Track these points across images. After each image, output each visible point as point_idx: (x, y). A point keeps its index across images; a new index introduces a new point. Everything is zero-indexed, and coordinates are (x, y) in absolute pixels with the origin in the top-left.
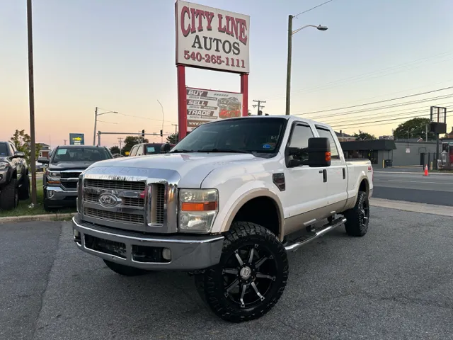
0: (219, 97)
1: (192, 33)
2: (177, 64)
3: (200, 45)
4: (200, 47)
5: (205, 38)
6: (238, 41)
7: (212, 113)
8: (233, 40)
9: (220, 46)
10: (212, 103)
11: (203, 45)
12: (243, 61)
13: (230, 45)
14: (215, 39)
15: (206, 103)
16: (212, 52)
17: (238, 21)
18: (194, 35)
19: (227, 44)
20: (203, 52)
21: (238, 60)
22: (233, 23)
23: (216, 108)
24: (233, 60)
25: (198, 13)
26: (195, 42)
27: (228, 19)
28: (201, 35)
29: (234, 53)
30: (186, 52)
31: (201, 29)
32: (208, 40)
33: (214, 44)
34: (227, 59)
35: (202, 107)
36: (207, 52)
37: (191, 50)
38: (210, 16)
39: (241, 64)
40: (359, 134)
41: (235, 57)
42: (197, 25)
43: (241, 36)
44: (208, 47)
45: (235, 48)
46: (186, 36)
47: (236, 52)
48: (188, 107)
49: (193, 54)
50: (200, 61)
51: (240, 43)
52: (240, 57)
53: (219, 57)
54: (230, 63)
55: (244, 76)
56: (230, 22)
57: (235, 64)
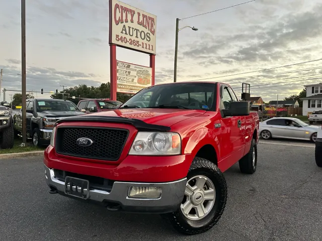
0: (138, 69)
1: (121, 23)
2: (111, 44)
3: (126, 32)
4: (126, 34)
5: (129, 28)
6: (149, 32)
7: (133, 79)
8: (146, 31)
9: (139, 34)
10: (133, 73)
11: (128, 32)
12: (152, 46)
13: (144, 33)
14: (135, 29)
15: (129, 72)
16: (134, 38)
17: (150, 18)
18: (123, 24)
19: (143, 34)
20: (128, 37)
21: (149, 45)
22: (146, 19)
23: (135, 77)
24: (146, 44)
25: (125, 10)
26: (123, 30)
28: (127, 25)
29: (147, 40)
30: (117, 36)
31: (127, 21)
32: (131, 29)
33: (135, 32)
34: (143, 43)
35: (127, 75)
36: (130, 37)
37: (121, 35)
38: (133, 13)
39: (151, 48)
41: (147, 42)
42: (124, 18)
43: (151, 29)
44: (131, 34)
45: (147, 36)
46: (117, 24)
47: (148, 39)
48: (118, 74)
49: (122, 37)
51: (151, 34)
52: (150, 43)
53: (138, 42)
54: (145, 46)
55: (152, 56)
56: (145, 19)
57: (148, 47)
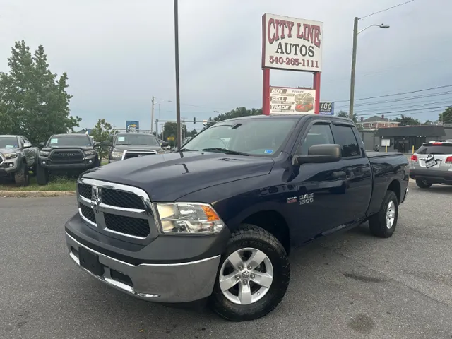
0: (296, 94)
1: (276, 40)
2: (263, 67)
3: (282, 50)
4: (282, 52)
5: (286, 44)
6: (313, 45)
7: (290, 107)
8: (308, 44)
9: (298, 50)
10: (290, 99)
11: (284, 51)
12: (316, 62)
13: (306, 48)
14: (294, 45)
15: (285, 99)
16: (292, 56)
17: (313, 27)
18: (278, 42)
19: (304, 49)
20: (285, 56)
21: (312, 61)
22: (309, 30)
23: (293, 103)
24: (308, 61)
25: (282, 23)
26: (278, 48)
27: (305, 26)
28: (283, 42)
29: (309, 55)
31: (283, 37)
32: (289, 46)
33: (293, 49)
34: (304, 60)
35: (282, 102)
36: (288, 56)
37: (275, 55)
38: (290, 25)
39: (315, 65)
40: (401, 118)
41: (310, 59)
42: (280, 34)
43: (315, 41)
44: (289, 51)
45: (310, 51)
46: (271, 43)
47: (311, 54)
48: (271, 103)
49: (277, 58)
50: (282, 63)
51: (314, 47)
52: (314, 59)
53: (297, 60)
54: (306, 64)
55: (317, 74)
56: (307, 29)
57: (310, 64)
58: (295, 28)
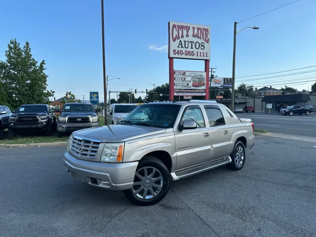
0: (192, 75)
2: (169, 57)
3: (182, 46)
4: (182, 47)
5: (185, 41)
6: (204, 41)
7: (188, 84)
8: (200, 41)
9: (194, 45)
10: (188, 79)
11: (184, 46)
12: (206, 53)
13: (199, 43)
14: (190, 42)
15: (185, 79)
16: (189, 49)
17: (204, 29)
18: (179, 40)
19: (197, 44)
20: (184, 50)
21: (203, 53)
22: (201, 31)
23: (190, 81)
24: (200, 53)
25: (181, 27)
26: (179, 44)
27: (198, 29)
28: (183, 40)
29: (201, 49)
30: (174, 51)
31: (182, 37)
32: (187, 43)
33: (190, 45)
34: (197, 52)
35: (183, 81)
36: (186, 49)
37: (177, 49)
38: (188, 28)
39: (205, 55)
40: (285, 88)
41: (202, 51)
42: (180, 34)
43: (205, 39)
44: (187, 46)
45: (202, 46)
46: (174, 41)
47: (203, 48)
48: (175, 81)
49: (178, 51)
50: (182, 55)
51: (205, 43)
52: (205, 51)
53: (193, 52)
54: (199, 54)
55: (207, 61)
56: (199, 31)
57: (202, 55)
58: (191, 31)
